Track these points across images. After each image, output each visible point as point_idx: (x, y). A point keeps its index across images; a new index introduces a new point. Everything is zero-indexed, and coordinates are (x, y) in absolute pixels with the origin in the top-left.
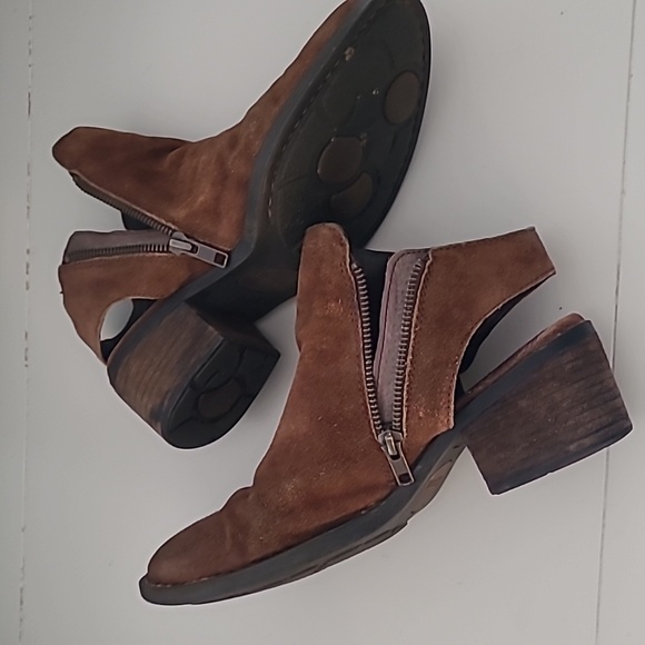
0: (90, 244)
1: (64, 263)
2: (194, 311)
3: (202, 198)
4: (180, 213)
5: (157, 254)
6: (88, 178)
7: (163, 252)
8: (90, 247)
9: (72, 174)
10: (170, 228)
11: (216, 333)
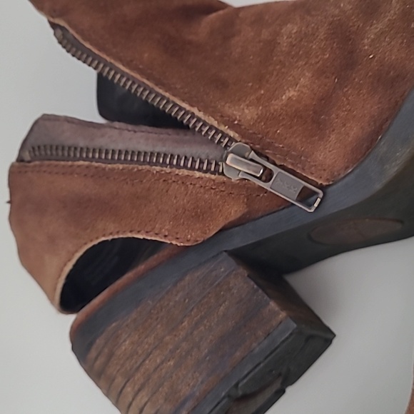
0: (69, 137)
1: (20, 159)
2: (243, 272)
3: (292, 93)
4: (247, 113)
5: (198, 174)
6: (81, 33)
7: (207, 171)
8: (70, 142)
9: (53, 26)
10: (224, 135)
11: (283, 315)
